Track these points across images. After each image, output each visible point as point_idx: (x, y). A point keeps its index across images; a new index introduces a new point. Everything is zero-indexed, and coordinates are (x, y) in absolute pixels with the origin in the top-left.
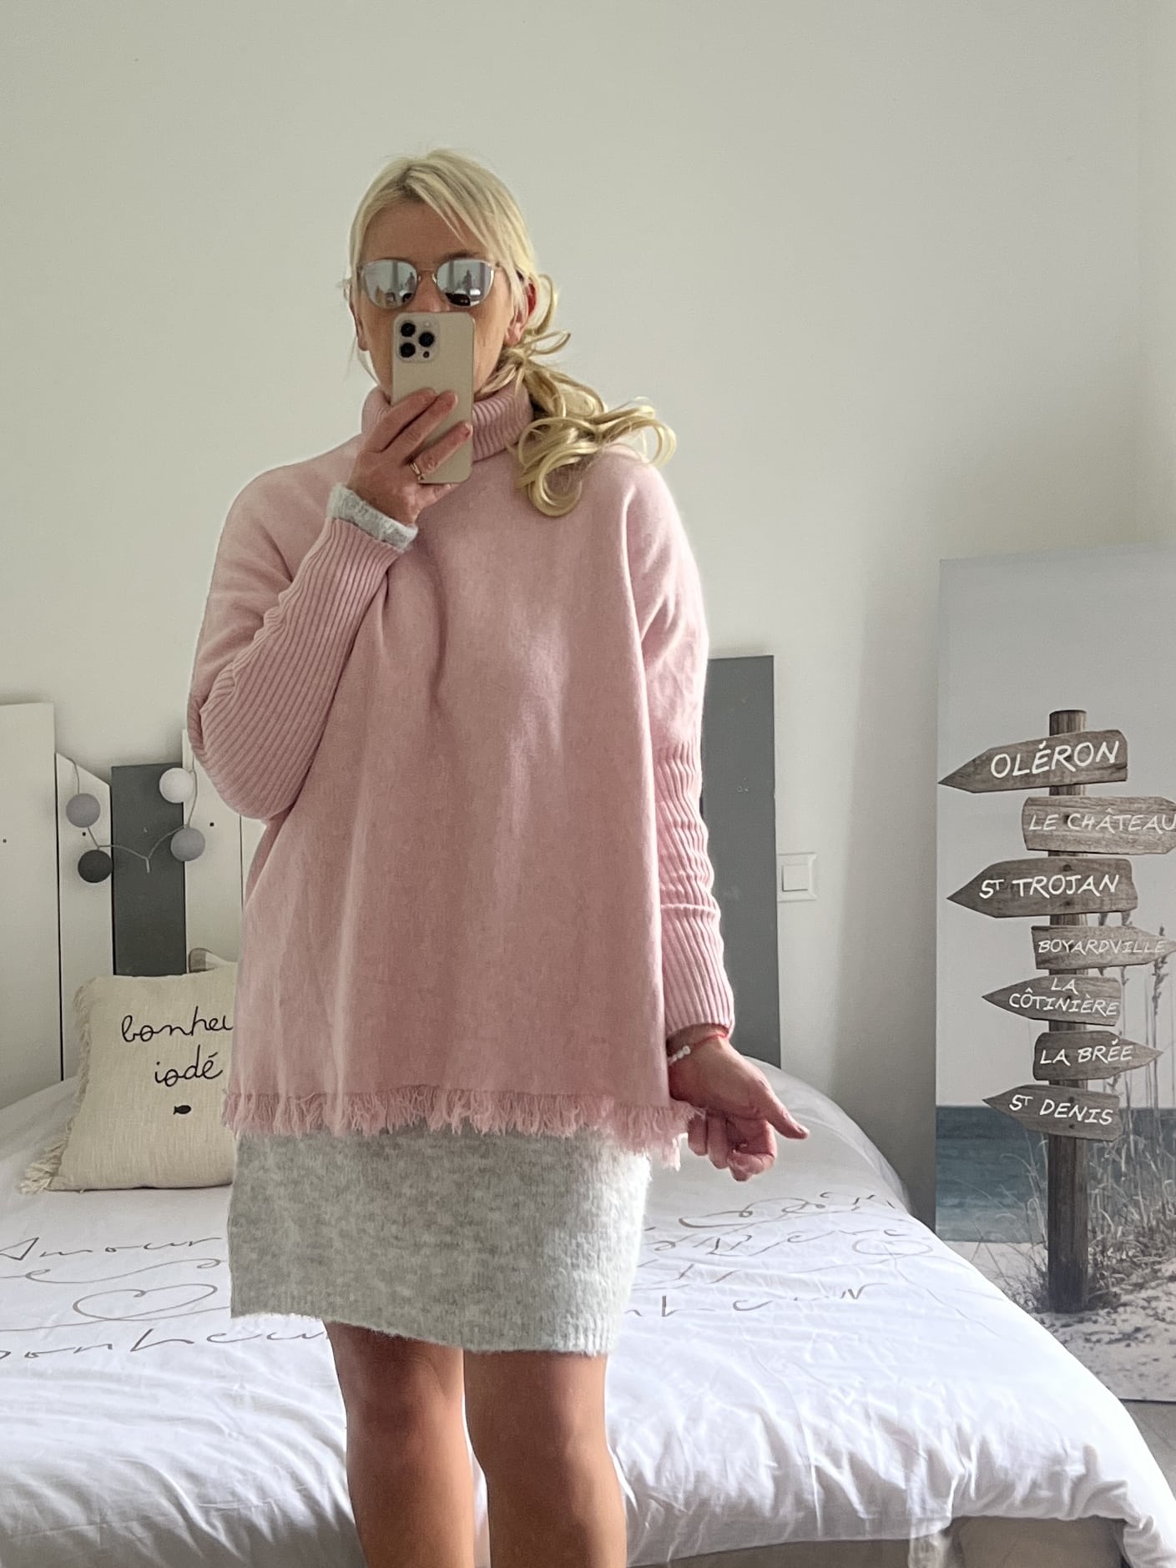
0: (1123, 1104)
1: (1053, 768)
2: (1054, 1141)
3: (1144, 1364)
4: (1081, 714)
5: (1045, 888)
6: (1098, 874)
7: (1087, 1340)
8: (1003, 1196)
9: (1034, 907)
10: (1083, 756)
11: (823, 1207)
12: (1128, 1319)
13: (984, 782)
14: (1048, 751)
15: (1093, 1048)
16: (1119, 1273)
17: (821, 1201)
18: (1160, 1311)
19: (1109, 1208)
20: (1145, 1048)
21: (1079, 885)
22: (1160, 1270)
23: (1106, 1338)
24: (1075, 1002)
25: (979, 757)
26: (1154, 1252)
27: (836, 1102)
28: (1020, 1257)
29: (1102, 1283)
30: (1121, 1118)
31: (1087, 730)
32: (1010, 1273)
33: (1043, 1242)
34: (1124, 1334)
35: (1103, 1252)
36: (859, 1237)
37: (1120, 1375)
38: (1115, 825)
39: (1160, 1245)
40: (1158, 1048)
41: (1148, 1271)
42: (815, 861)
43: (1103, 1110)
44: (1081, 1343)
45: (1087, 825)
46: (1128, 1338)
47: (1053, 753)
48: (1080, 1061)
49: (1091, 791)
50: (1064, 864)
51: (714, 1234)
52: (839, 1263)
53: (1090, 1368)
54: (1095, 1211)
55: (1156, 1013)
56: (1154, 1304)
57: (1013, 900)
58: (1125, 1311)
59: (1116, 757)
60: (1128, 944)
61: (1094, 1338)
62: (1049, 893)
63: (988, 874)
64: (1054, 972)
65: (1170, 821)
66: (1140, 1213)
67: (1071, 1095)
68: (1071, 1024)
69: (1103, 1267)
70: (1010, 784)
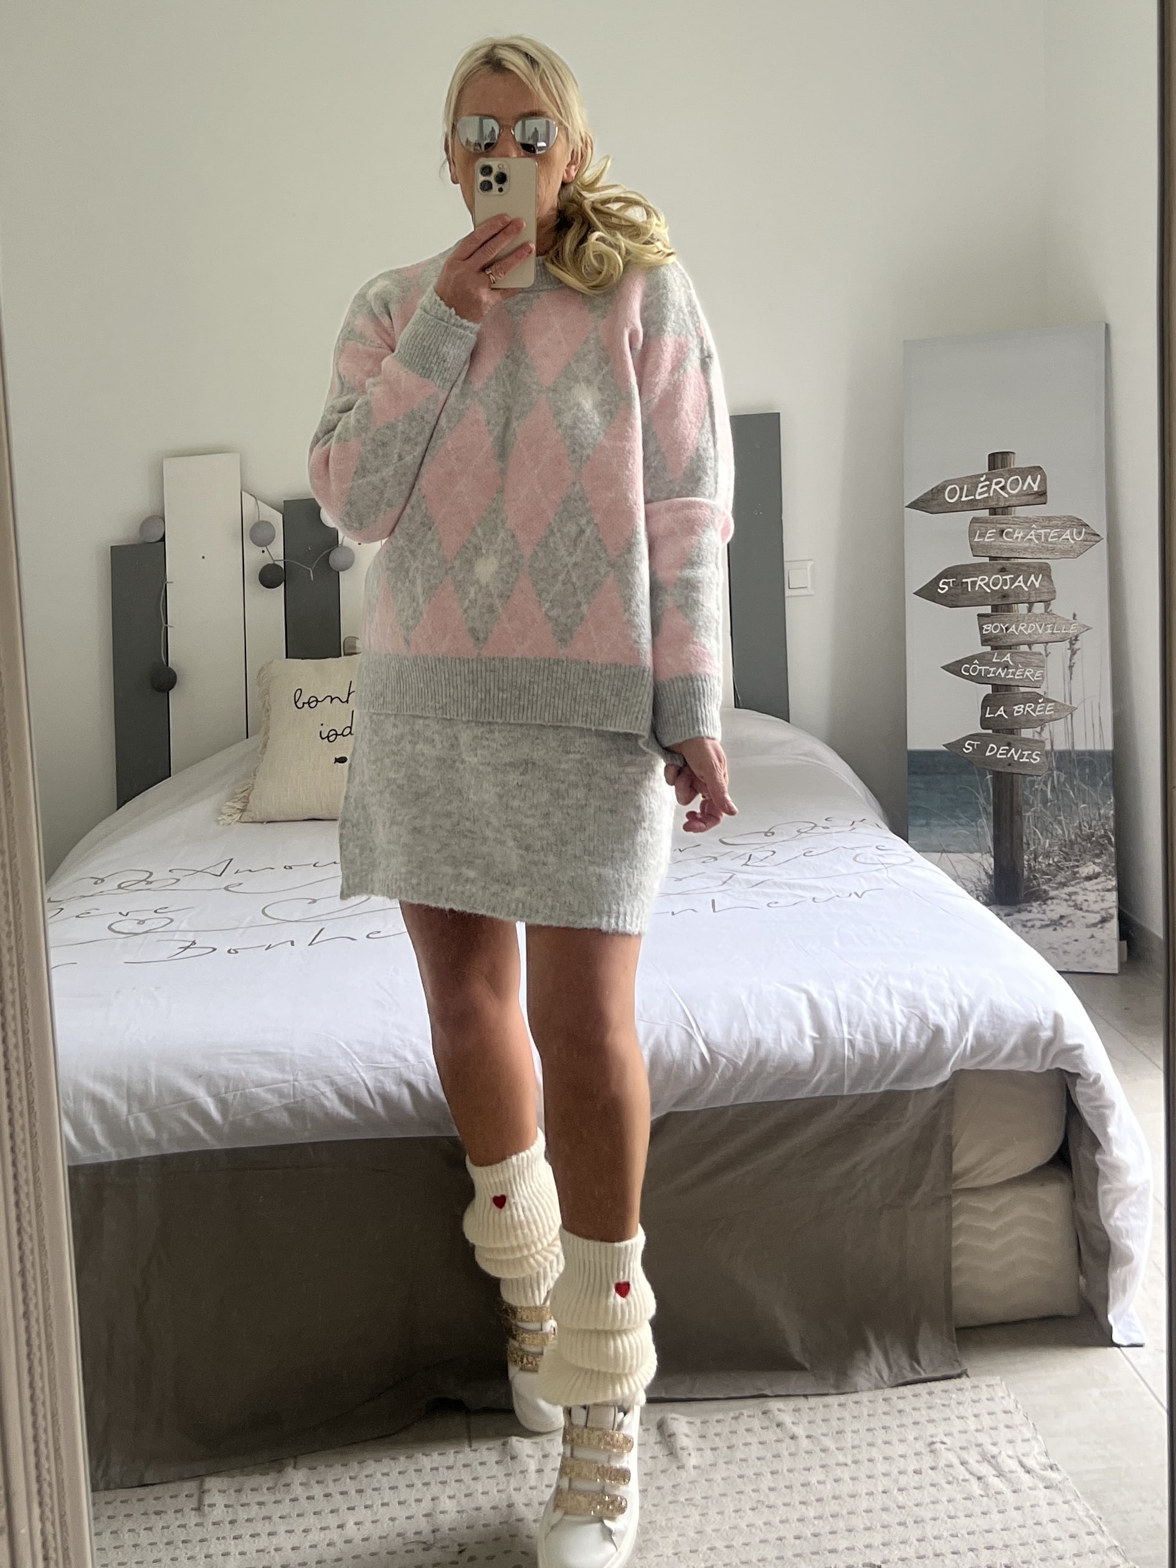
0: (1048, 747)
1: (991, 495)
2: (997, 775)
3: (1067, 944)
4: (1012, 455)
5: (987, 585)
6: (1026, 573)
7: (1024, 926)
8: (958, 818)
9: (978, 599)
10: (1014, 485)
11: (828, 828)
12: (1056, 909)
13: (940, 505)
14: (988, 483)
15: (1025, 704)
16: (1048, 875)
17: (826, 824)
18: (1078, 902)
19: (1039, 825)
20: (1063, 705)
21: (1013, 583)
22: (1078, 872)
23: (1038, 924)
24: (1011, 671)
25: (936, 487)
26: (1073, 858)
27: (832, 748)
28: (973, 864)
29: (1034, 882)
30: (1047, 758)
31: (1017, 467)
32: (965, 876)
33: (990, 852)
34: (1052, 921)
35: (1035, 859)
36: (858, 851)
37: (1050, 951)
38: (1038, 537)
39: (1078, 853)
40: (1074, 705)
41: (1070, 872)
42: (813, 566)
43: (1033, 751)
44: (1019, 927)
45: (1017, 537)
46: (1055, 924)
47: (991, 484)
48: (1015, 715)
49: (1021, 512)
50: (1000, 567)
51: (748, 851)
52: (844, 872)
54: (1029, 827)
55: (1071, 678)
56: (1073, 897)
57: (963, 594)
58: (1052, 903)
59: (1039, 487)
60: (1049, 626)
61: (1029, 924)
62: (991, 589)
63: (944, 574)
64: (994, 648)
65: (1080, 533)
66: (1062, 830)
67: (1009, 740)
68: (1009, 687)
69: (1035, 871)
70: (959, 507)
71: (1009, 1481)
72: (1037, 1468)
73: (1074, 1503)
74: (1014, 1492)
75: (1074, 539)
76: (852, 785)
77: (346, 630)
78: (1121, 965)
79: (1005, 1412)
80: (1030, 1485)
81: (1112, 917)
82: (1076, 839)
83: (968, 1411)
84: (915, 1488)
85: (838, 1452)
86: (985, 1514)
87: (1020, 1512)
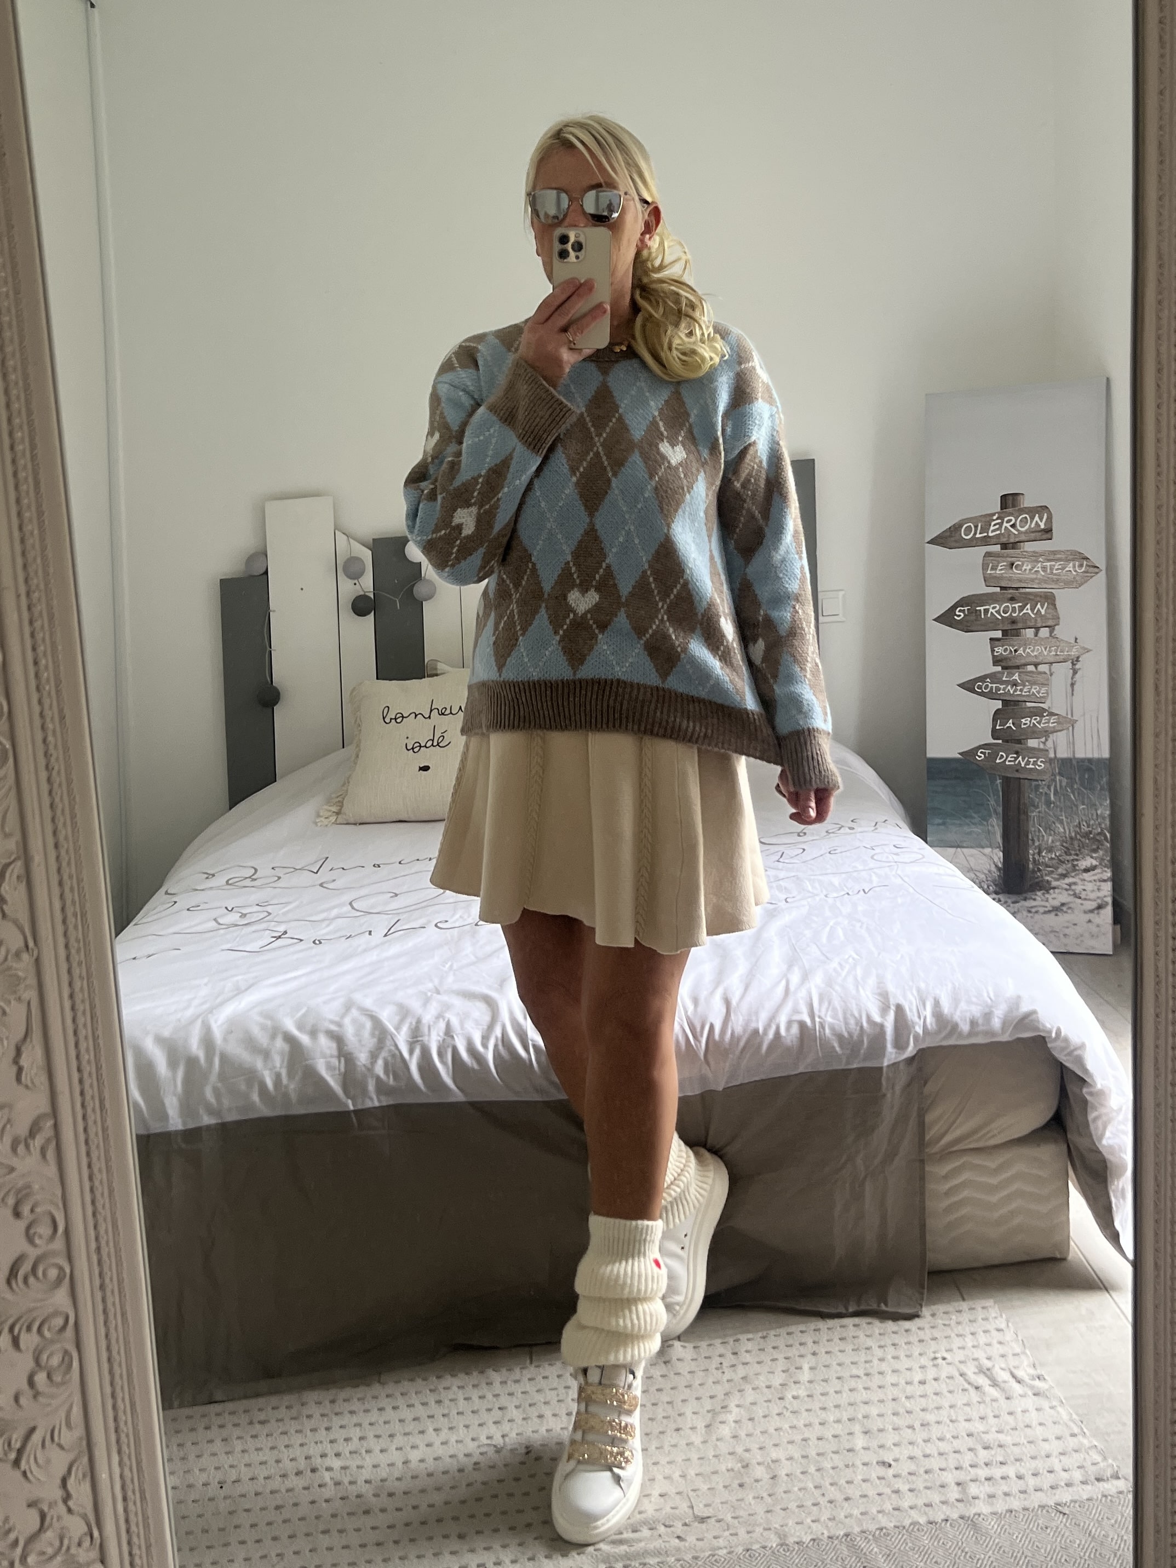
1: (1003, 531)
2: (1007, 781)
4: (1022, 496)
6: (1033, 602)
9: (990, 625)
10: (1023, 523)
11: (852, 830)
12: (1057, 897)
14: (999, 521)
15: (1031, 717)
16: (1050, 867)
17: (851, 825)
18: (1077, 892)
19: (1043, 825)
20: (1066, 717)
21: (1021, 611)
22: (1078, 865)
23: (1043, 909)
24: (1019, 688)
25: (953, 526)
26: (1073, 853)
27: (860, 757)
28: (984, 858)
29: (1039, 874)
30: (1051, 765)
31: (1026, 506)
32: (979, 868)
33: (999, 847)
34: (1054, 908)
35: (1039, 853)
36: (876, 850)
37: (1052, 935)
38: (1044, 568)
39: (1078, 848)
40: (1075, 717)
41: (1070, 865)
42: (844, 596)
43: (1038, 759)
44: (1025, 913)
45: (1026, 569)
46: (1057, 910)
47: (1002, 523)
48: (1023, 726)
49: (1029, 547)
50: (1009, 596)
51: (782, 848)
53: (1030, 930)
54: (1034, 827)
55: (1073, 694)
56: (1074, 887)
57: (977, 620)
58: (1055, 893)
59: (1045, 524)
60: (1054, 648)
61: (1034, 911)
62: (1001, 616)
63: (959, 604)
64: (1004, 668)
65: (1081, 566)
66: (1064, 828)
67: (1017, 749)
68: (1017, 703)
69: (1039, 864)
70: (973, 543)
71: (1003, 1390)
72: (1026, 1378)
73: (1059, 1409)
74: (1008, 1398)
75: (1076, 571)
76: (878, 790)
77: (430, 654)
78: (1115, 946)
79: (998, 1330)
80: (1021, 1392)
81: (1107, 904)
82: (1076, 836)
83: (966, 1330)
84: (921, 1396)
85: (852, 1366)
86: (982, 1418)
87: (1012, 1417)
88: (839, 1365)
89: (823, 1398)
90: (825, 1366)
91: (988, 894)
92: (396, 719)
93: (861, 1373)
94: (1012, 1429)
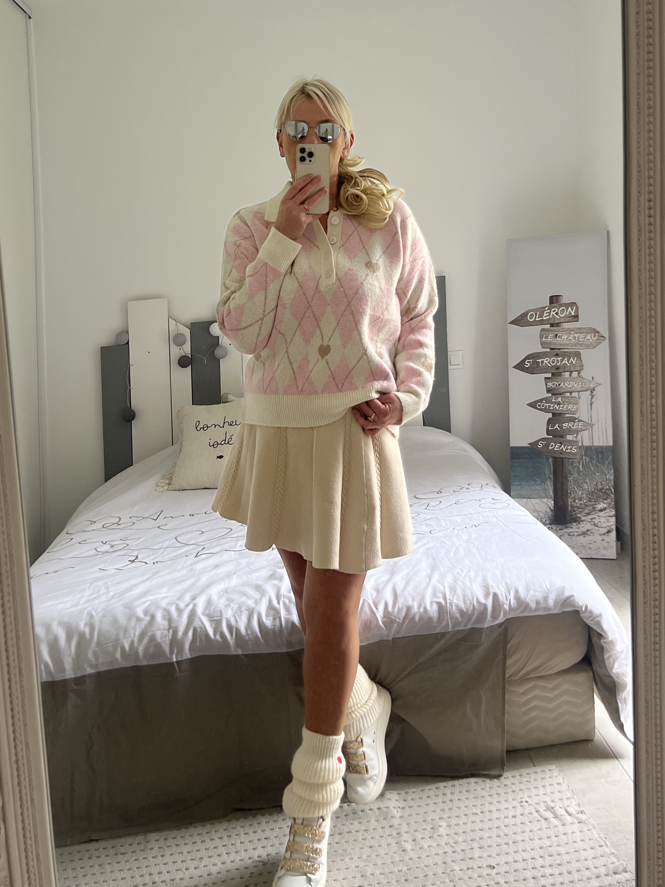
0: (580, 444)
1: (551, 317)
2: (555, 459)
3: (590, 544)
4: (561, 297)
5: (549, 363)
6: (568, 357)
7: (569, 535)
9: (545, 370)
10: (562, 312)
11: (469, 489)
12: (585, 526)
13: (525, 323)
14: (549, 311)
15: (568, 423)
16: (580, 509)
17: (468, 487)
18: (596, 523)
19: (576, 484)
20: (587, 423)
21: (562, 362)
22: (596, 507)
23: (576, 534)
24: (561, 406)
25: (524, 313)
26: (593, 500)
27: (472, 446)
28: (543, 504)
29: (574, 513)
30: (580, 450)
31: (563, 302)
32: (539, 510)
33: (552, 498)
34: (583, 532)
35: (574, 501)
37: (582, 547)
38: (574, 338)
39: (596, 498)
40: (593, 423)
41: (591, 508)
42: (462, 353)
43: (573, 447)
44: (567, 536)
45: (564, 338)
46: (584, 534)
47: (551, 312)
48: (564, 428)
49: (565, 325)
50: (555, 353)
51: (427, 501)
53: (569, 546)
54: (571, 486)
55: (591, 410)
56: (594, 520)
57: (537, 367)
58: (583, 524)
59: (574, 313)
60: (580, 383)
61: (571, 534)
62: (551, 365)
63: (528, 357)
64: (553, 394)
65: (595, 336)
66: (588, 486)
67: (560, 441)
68: (560, 414)
69: (574, 507)
70: (535, 323)
71: (560, 820)
72: (574, 813)
73: (593, 831)
74: (563, 825)
75: (592, 339)
76: (482, 465)
77: (223, 390)
78: (618, 554)
79: (558, 784)
80: (571, 821)
81: (613, 530)
82: (595, 491)
83: (540, 784)
84: (513, 825)
85: (473, 808)
86: (548, 837)
87: (566, 836)
88: (466, 807)
89: (456, 827)
90: (457, 808)
91: (545, 525)
92: (203, 428)
93: (478, 811)
94: (565, 844)
